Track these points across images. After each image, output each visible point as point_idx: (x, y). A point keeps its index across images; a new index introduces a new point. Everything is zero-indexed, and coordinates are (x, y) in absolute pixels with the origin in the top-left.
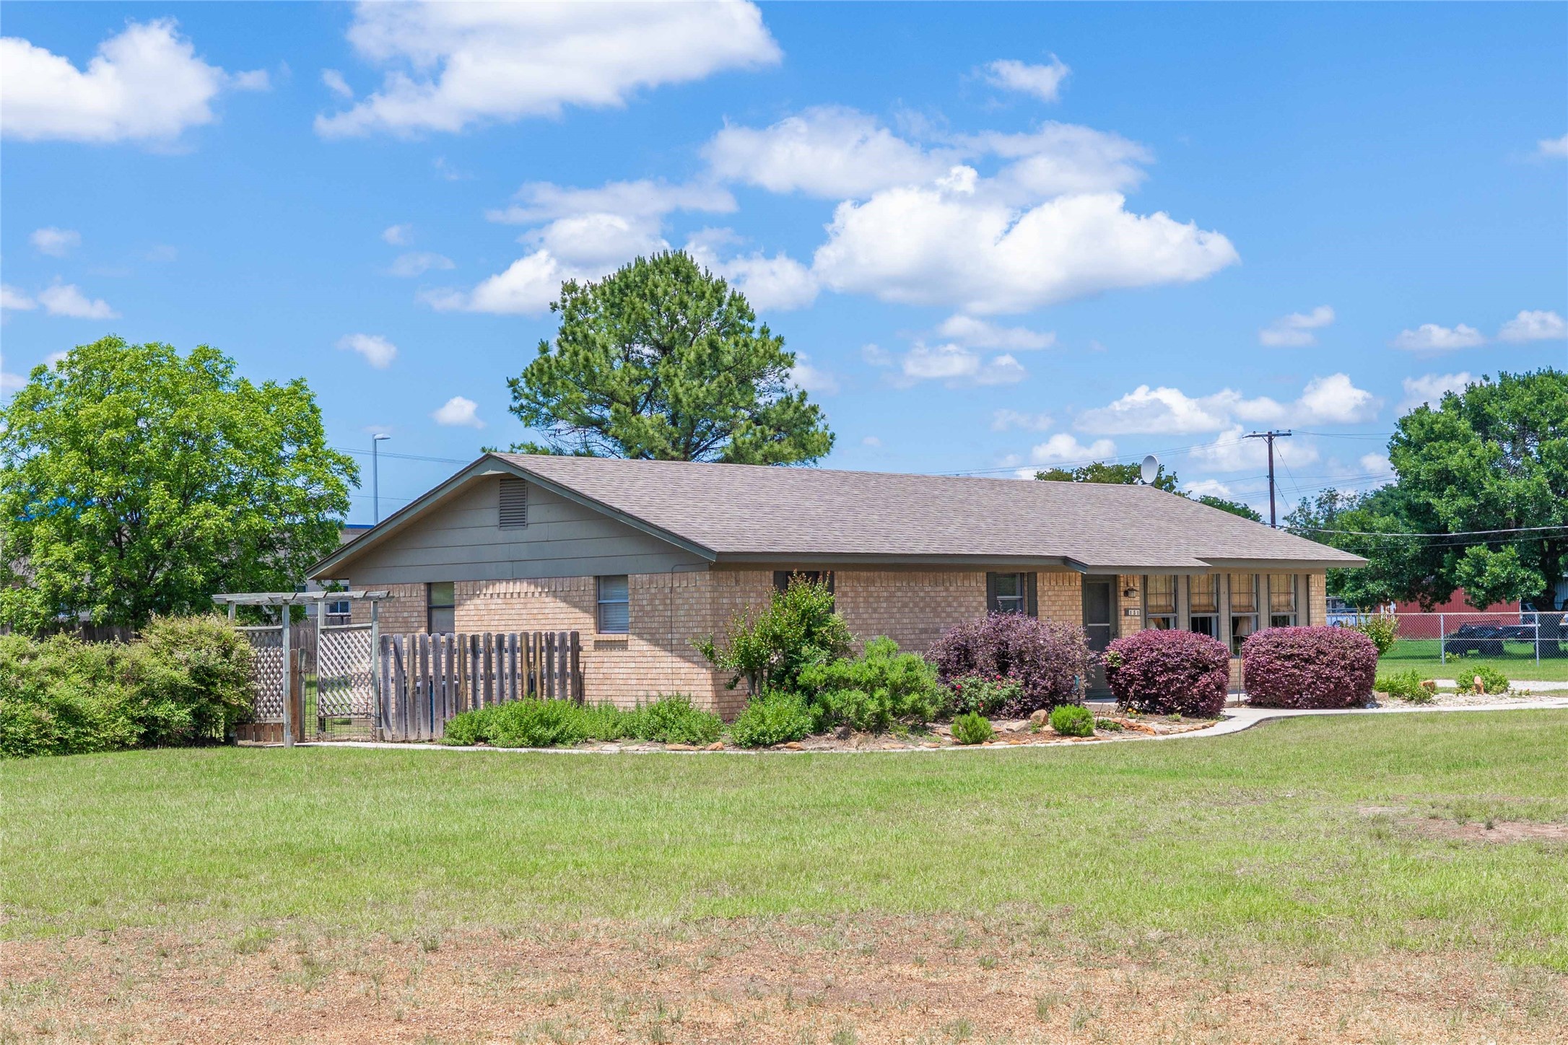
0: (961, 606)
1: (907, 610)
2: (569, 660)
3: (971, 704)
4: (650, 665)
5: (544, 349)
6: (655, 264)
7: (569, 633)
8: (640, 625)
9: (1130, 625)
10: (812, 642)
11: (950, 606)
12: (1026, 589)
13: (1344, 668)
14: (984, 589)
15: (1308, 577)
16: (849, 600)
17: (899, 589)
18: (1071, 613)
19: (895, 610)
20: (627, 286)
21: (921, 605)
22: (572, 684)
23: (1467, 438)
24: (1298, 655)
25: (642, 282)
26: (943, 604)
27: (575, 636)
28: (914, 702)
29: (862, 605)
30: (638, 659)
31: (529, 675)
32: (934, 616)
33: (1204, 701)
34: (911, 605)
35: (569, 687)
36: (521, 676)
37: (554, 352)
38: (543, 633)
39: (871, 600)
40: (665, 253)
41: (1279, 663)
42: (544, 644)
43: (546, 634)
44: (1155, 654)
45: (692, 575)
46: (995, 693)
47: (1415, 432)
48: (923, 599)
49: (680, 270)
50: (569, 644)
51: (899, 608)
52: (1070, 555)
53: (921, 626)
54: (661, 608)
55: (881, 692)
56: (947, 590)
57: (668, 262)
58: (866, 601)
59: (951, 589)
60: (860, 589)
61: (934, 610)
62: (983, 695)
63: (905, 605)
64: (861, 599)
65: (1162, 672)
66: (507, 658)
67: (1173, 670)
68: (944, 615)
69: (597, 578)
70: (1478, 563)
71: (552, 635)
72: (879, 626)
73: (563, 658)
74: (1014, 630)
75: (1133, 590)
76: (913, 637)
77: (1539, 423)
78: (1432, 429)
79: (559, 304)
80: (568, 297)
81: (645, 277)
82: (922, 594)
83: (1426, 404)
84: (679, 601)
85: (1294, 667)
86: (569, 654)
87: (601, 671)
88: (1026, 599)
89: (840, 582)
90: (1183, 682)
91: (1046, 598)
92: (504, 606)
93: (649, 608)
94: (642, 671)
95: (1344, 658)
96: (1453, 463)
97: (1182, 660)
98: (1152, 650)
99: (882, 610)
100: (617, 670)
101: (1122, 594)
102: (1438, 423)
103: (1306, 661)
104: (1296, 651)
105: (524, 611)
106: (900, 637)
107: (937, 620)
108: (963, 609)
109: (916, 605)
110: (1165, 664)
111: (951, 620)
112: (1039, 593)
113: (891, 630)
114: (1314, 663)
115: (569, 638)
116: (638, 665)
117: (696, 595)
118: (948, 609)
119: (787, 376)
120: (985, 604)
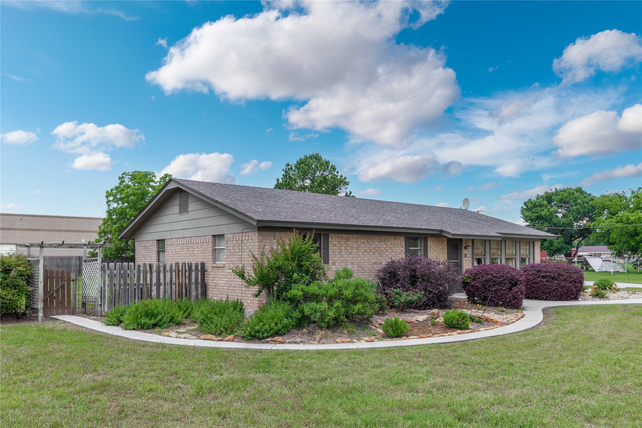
0: (393, 251)
1: (366, 253)
2: (199, 276)
3: (396, 304)
4: (233, 280)
5: (278, 180)
6: (310, 156)
7: (200, 263)
8: (229, 259)
9: (467, 261)
10: (301, 271)
11: (387, 252)
12: (423, 244)
13: (571, 282)
14: (404, 244)
15: (534, 243)
16: (337, 248)
17: (363, 243)
18: (442, 256)
19: (360, 253)
20: (302, 162)
21: (374, 251)
22: (201, 288)
23: (546, 207)
24: (549, 276)
25: (306, 161)
26: (384, 251)
27: (203, 264)
28: (359, 309)
29: (344, 251)
30: (229, 277)
31: (179, 284)
32: (380, 257)
33: (514, 300)
34: (368, 251)
35: (199, 288)
36: (175, 284)
37: (281, 181)
38: (187, 263)
39: (348, 248)
40: (313, 154)
41: (539, 279)
42: (187, 268)
43: (188, 264)
44: (490, 276)
45: (250, 234)
46: (410, 298)
47: (530, 205)
48: (374, 248)
49: (317, 158)
50: (200, 268)
51: (362, 253)
52: (443, 229)
53: (373, 261)
54: (237, 251)
55: (337, 304)
56: (386, 244)
57: (313, 156)
58: (346, 248)
59: (388, 244)
60: (343, 243)
61: (380, 254)
62: (403, 300)
63: (366, 251)
64: (343, 248)
65: (493, 285)
66: (168, 275)
67: (499, 284)
68: (384, 256)
69: (214, 236)
70: (551, 243)
71: (191, 264)
72: (352, 261)
73: (197, 275)
74: (419, 264)
75: (468, 246)
76: (369, 266)
77: (569, 202)
78: (535, 204)
79: (285, 169)
80: (287, 168)
81: (306, 160)
82: (374, 246)
83: (531, 198)
84: (245, 247)
85: (547, 281)
86: (200, 273)
87: (215, 282)
88: (423, 249)
89: (332, 239)
90: (504, 291)
91: (431, 249)
92: (181, 250)
93: (233, 251)
94: (230, 282)
95: (571, 277)
96: (543, 213)
97: (504, 280)
98: (488, 275)
99: (354, 253)
100: (220, 282)
101: (464, 248)
102: (537, 202)
103: (553, 279)
104: (548, 274)
105: (187, 252)
106: (363, 266)
107: (381, 258)
108: (394, 253)
109: (371, 251)
110: (495, 281)
111: (388, 258)
112: (428, 247)
113: (358, 263)
114: (556, 280)
115: (200, 265)
116: (229, 280)
117: (252, 244)
118: (387, 253)
119: (347, 188)
120: (404, 251)
